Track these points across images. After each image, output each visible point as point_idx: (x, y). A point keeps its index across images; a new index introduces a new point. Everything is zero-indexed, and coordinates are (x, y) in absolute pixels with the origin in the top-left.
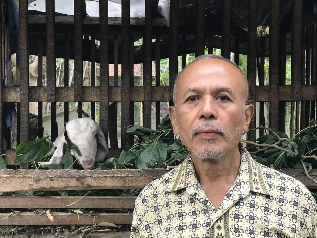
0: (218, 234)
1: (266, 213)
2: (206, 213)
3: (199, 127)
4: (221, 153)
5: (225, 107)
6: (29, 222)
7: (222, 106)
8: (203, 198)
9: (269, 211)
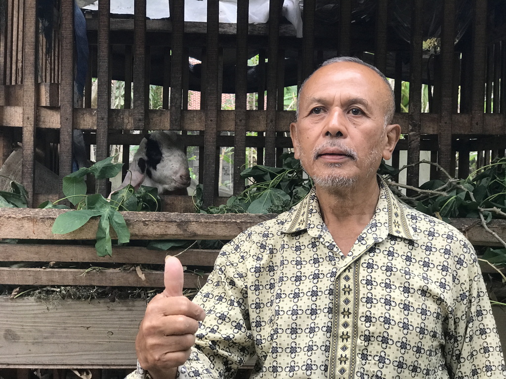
0: (345, 286)
1: (408, 263)
2: (331, 261)
3: (323, 146)
4: (349, 180)
5: (358, 123)
6: (113, 281)
7: (354, 122)
8: (329, 241)
9: (411, 261)
